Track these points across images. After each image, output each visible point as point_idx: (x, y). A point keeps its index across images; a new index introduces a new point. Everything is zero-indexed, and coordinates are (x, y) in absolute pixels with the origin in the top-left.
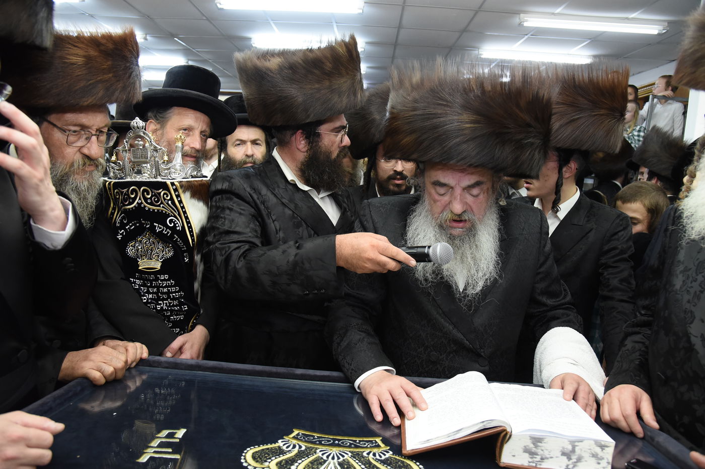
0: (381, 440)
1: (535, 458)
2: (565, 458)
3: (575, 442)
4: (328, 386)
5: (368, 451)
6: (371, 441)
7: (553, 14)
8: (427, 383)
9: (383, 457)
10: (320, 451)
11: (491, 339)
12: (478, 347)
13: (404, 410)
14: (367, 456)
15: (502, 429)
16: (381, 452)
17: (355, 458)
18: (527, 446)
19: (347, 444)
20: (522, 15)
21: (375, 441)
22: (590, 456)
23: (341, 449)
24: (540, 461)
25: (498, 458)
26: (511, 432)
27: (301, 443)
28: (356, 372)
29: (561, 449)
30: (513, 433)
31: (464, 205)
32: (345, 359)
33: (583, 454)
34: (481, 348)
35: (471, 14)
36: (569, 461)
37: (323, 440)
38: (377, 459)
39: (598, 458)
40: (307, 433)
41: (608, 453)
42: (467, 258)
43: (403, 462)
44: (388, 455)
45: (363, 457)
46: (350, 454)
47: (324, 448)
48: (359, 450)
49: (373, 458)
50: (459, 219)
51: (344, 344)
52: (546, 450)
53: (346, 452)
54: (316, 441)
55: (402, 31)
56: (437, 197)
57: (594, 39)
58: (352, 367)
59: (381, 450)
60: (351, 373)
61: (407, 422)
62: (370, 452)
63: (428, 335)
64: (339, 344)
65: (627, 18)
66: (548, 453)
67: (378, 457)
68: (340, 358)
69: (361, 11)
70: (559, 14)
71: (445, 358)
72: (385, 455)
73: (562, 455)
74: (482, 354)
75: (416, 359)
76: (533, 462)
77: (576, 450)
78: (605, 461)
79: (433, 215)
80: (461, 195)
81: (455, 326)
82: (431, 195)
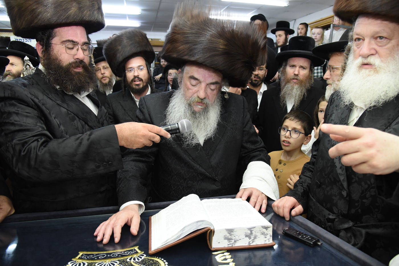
0: (138, 248)
1: (231, 241)
2: (247, 238)
5: (130, 257)
6: (132, 250)
9: (140, 260)
10: (98, 264)
11: (221, 170)
14: (129, 261)
15: (208, 229)
16: (139, 257)
17: (122, 264)
18: (226, 235)
19: (116, 255)
21: (134, 249)
22: (261, 234)
23: (112, 260)
24: (234, 243)
25: (210, 246)
26: (214, 229)
27: (84, 261)
29: (245, 233)
30: (215, 229)
33: (257, 234)
36: (250, 239)
37: (100, 256)
38: (136, 262)
39: (265, 234)
40: (88, 253)
41: (270, 231)
43: (153, 260)
44: (143, 258)
45: (127, 262)
46: (118, 262)
47: (100, 261)
48: (124, 258)
49: (134, 262)
52: (237, 236)
53: (115, 261)
54: (95, 258)
56: (191, 87)
59: (138, 255)
62: (132, 258)
63: (186, 172)
66: (238, 237)
67: (137, 260)
71: (196, 184)
72: (141, 258)
73: (245, 237)
74: (217, 179)
75: (180, 187)
76: (230, 244)
77: (253, 232)
78: (269, 235)
79: (185, 97)
80: (205, 88)
81: (200, 166)
82: (186, 85)
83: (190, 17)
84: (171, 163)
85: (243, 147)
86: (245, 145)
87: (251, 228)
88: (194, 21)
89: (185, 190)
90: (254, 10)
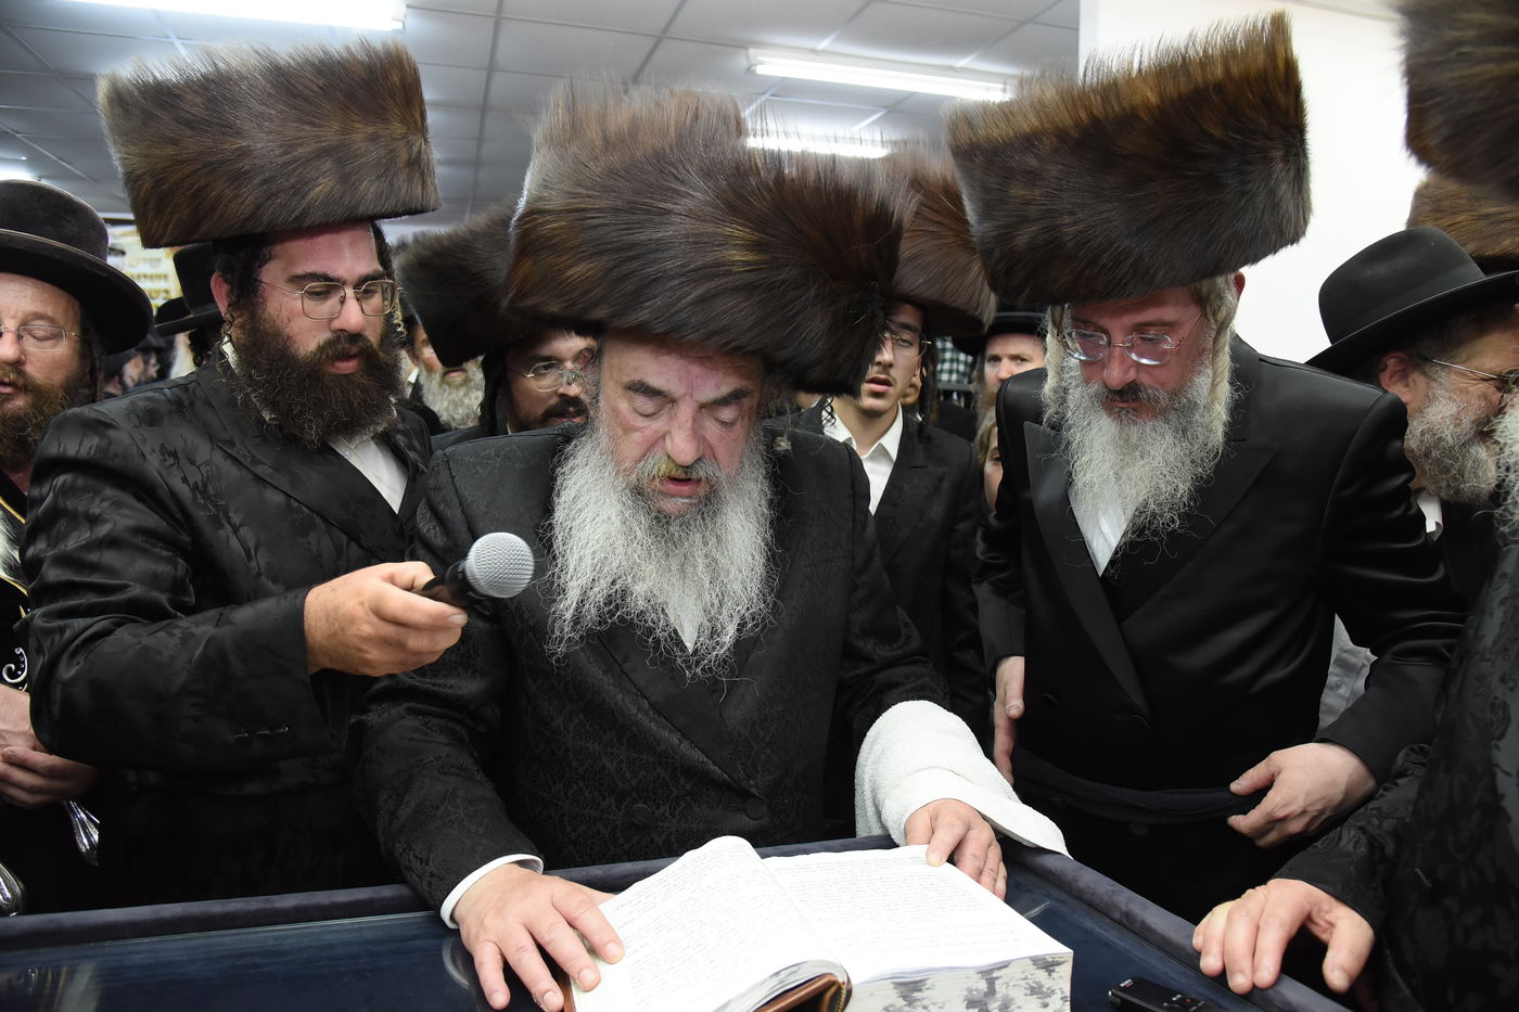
3: (991, 971)
4: (369, 928)
7: (814, 51)
8: (623, 877)
11: (768, 751)
12: (742, 776)
13: (570, 967)
15: (827, 982)
18: (891, 1006)
20: (752, 51)
22: (1026, 995)
26: (849, 979)
28: (441, 879)
29: (966, 993)
30: (853, 983)
31: (699, 444)
32: (411, 849)
33: (1013, 993)
34: (749, 777)
35: (648, 43)
39: (1042, 993)
41: (1061, 977)
42: (695, 567)
50: (683, 477)
51: (405, 812)
52: (934, 1004)
55: (498, 78)
56: (635, 420)
57: (895, 108)
58: (431, 868)
60: (430, 884)
61: (578, 996)
63: (624, 765)
64: (393, 814)
65: (952, 68)
66: (939, 1010)
68: (399, 848)
69: (400, 26)
70: (824, 52)
71: (667, 814)
73: (967, 1008)
74: (754, 790)
75: (599, 826)
77: (997, 987)
78: (1058, 995)
79: (618, 463)
80: (694, 420)
81: (683, 734)
82: (616, 412)
83: (599, 143)
84: (562, 728)
85: (850, 654)
86: (860, 644)
87: (992, 971)
88: (615, 159)
89: (621, 841)
90: (874, 112)
